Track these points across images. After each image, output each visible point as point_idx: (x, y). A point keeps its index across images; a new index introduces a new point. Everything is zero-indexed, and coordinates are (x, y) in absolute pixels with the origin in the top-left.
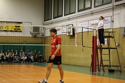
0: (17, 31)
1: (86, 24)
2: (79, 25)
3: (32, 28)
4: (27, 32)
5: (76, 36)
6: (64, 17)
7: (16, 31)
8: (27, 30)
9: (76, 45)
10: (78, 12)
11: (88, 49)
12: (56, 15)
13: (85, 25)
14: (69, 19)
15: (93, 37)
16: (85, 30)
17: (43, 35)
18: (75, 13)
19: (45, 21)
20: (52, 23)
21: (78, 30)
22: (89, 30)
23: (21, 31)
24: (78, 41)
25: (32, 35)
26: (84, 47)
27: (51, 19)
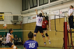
1: (57, 12)
2: (52, 13)
3: (12, 17)
4: (9, 20)
5: (50, 22)
6: (38, 7)
9: (50, 30)
10: (51, 2)
11: (61, 33)
12: (32, 6)
14: (43, 9)
15: (64, 23)
16: (57, 17)
17: (22, 23)
18: (48, 3)
19: (23, 11)
20: (29, 12)
21: (51, 18)
22: (61, 17)
23: (3, 20)
24: (52, 27)
25: (13, 22)
26: (57, 31)
27: (28, 9)
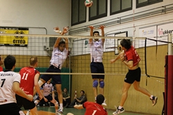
0: (18, 46)
1: (152, 31)
2: (140, 33)
3: (48, 41)
6: (109, 18)
7: (16, 45)
8: (37, 44)
10: (137, 7)
11: (157, 80)
12: (94, 14)
13: (151, 33)
14: (119, 22)
15: (167, 57)
16: (149, 43)
18: (131, 9)
19: (72, 25)
22: (159, 43)
23: (26, 46)
26: (149, 76)
27: (85, 21)
